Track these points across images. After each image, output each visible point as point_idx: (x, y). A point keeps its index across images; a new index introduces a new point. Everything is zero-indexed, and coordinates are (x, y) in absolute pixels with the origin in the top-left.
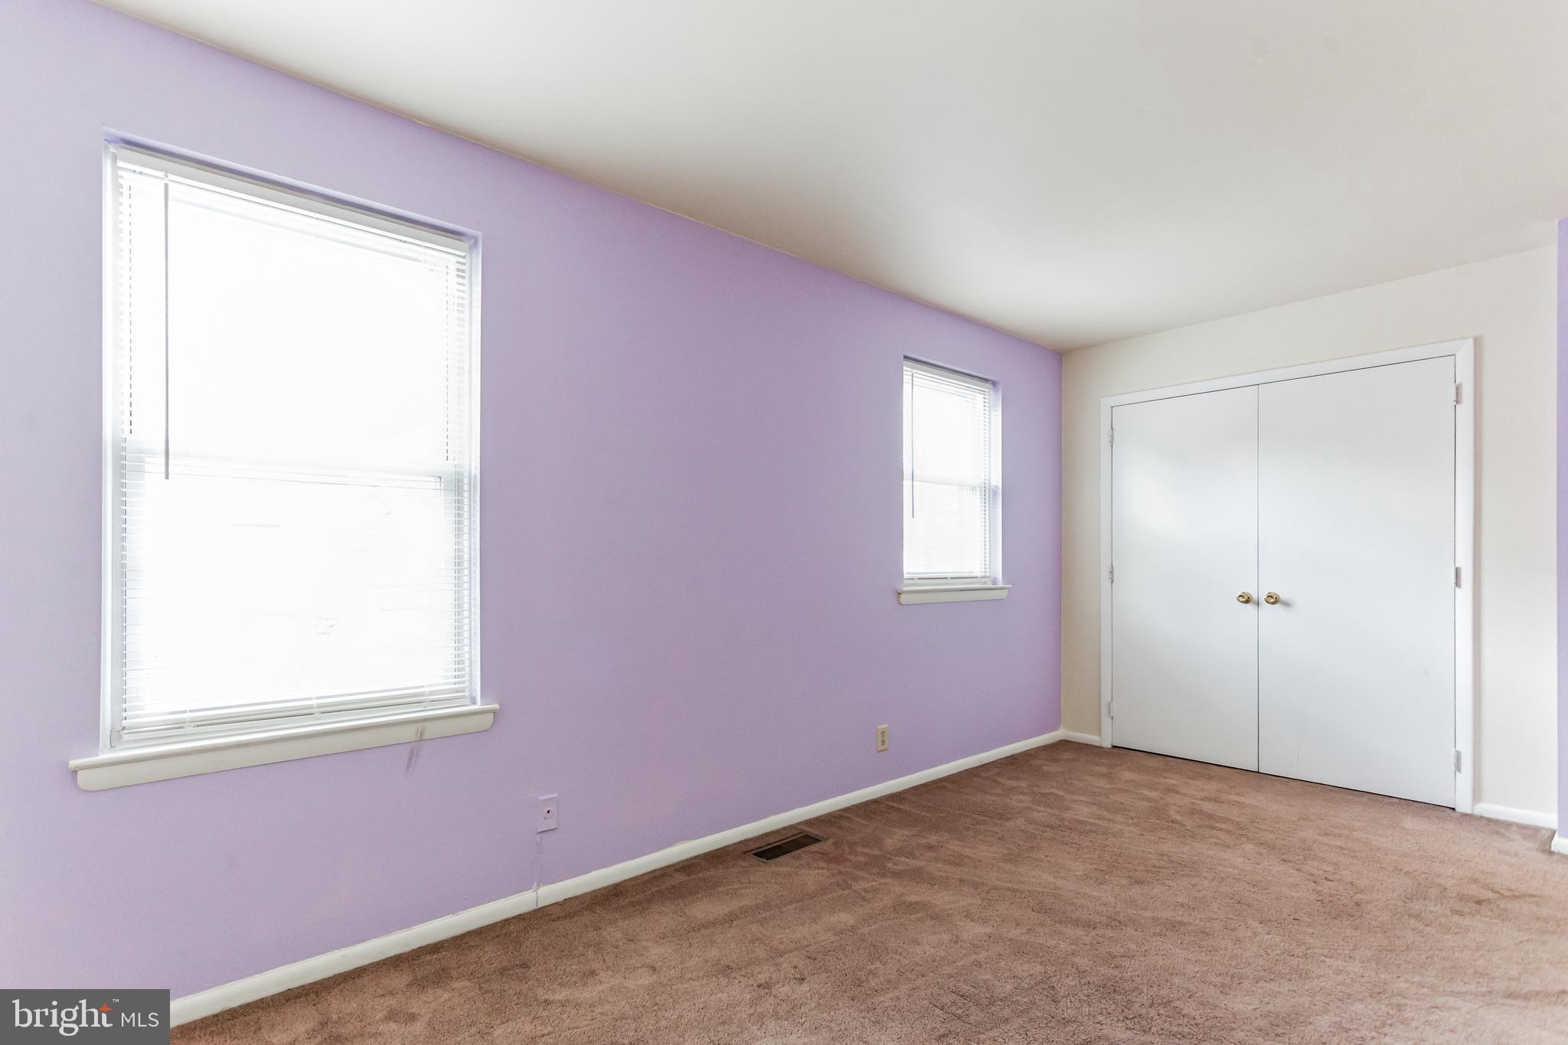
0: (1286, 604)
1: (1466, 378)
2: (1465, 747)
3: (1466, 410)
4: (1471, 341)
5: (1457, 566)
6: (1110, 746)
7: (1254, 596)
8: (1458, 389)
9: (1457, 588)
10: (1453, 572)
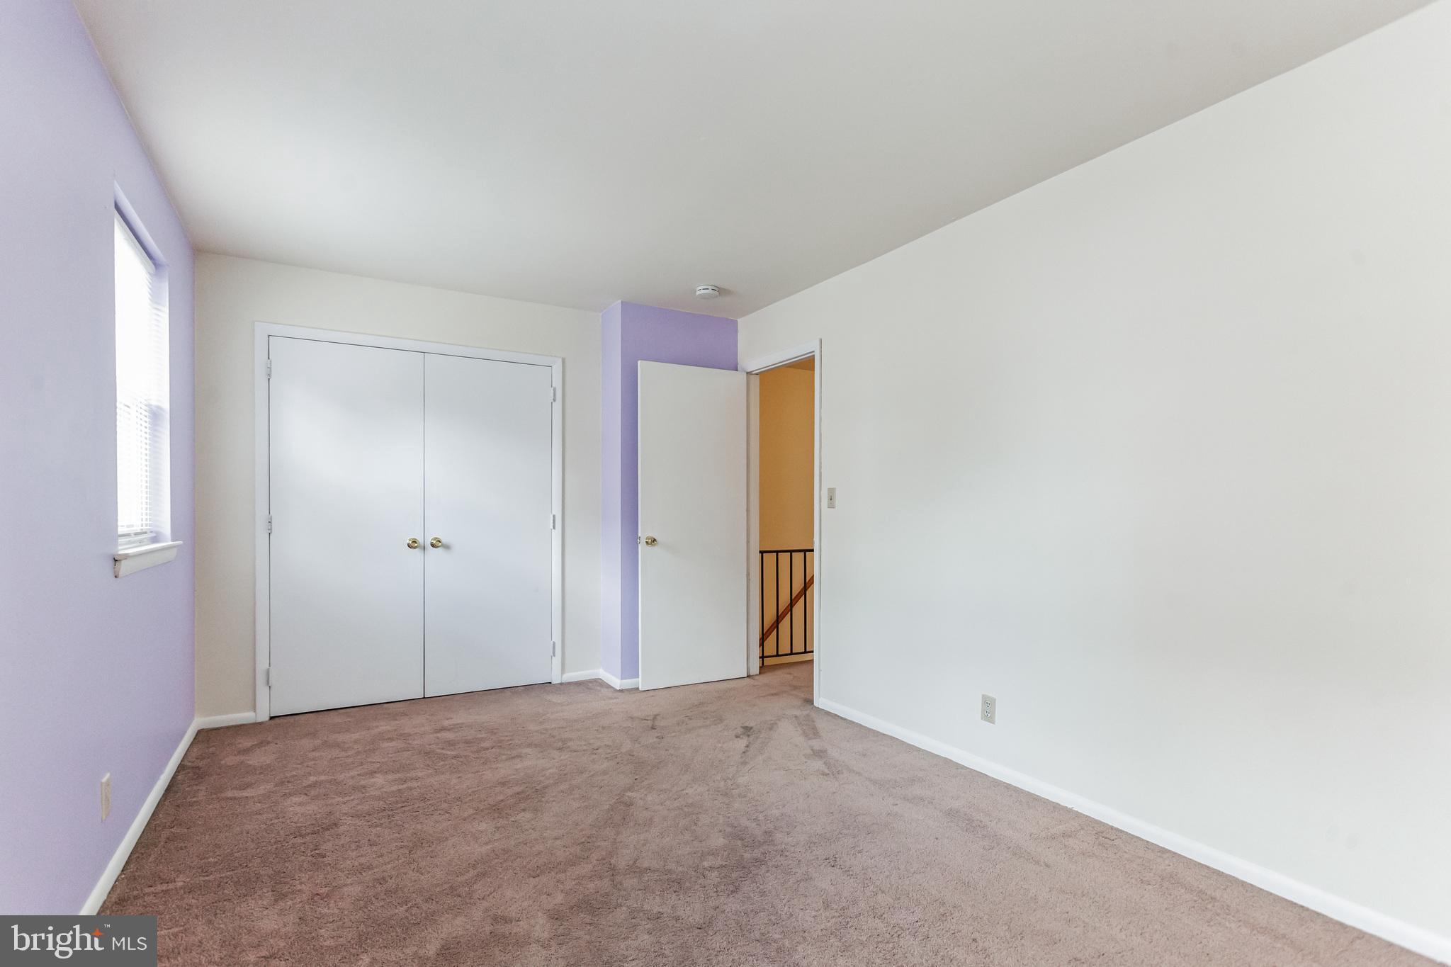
0: (447, 547)
1: (557, 383)
2: (557, 638)
3: (557, 406)
4: (561, 360)
5: (554, 513)
6: (267, 719)
7: (420, 540)
8: (555, 390)
9: (553, 530)
10: (552, 518)
